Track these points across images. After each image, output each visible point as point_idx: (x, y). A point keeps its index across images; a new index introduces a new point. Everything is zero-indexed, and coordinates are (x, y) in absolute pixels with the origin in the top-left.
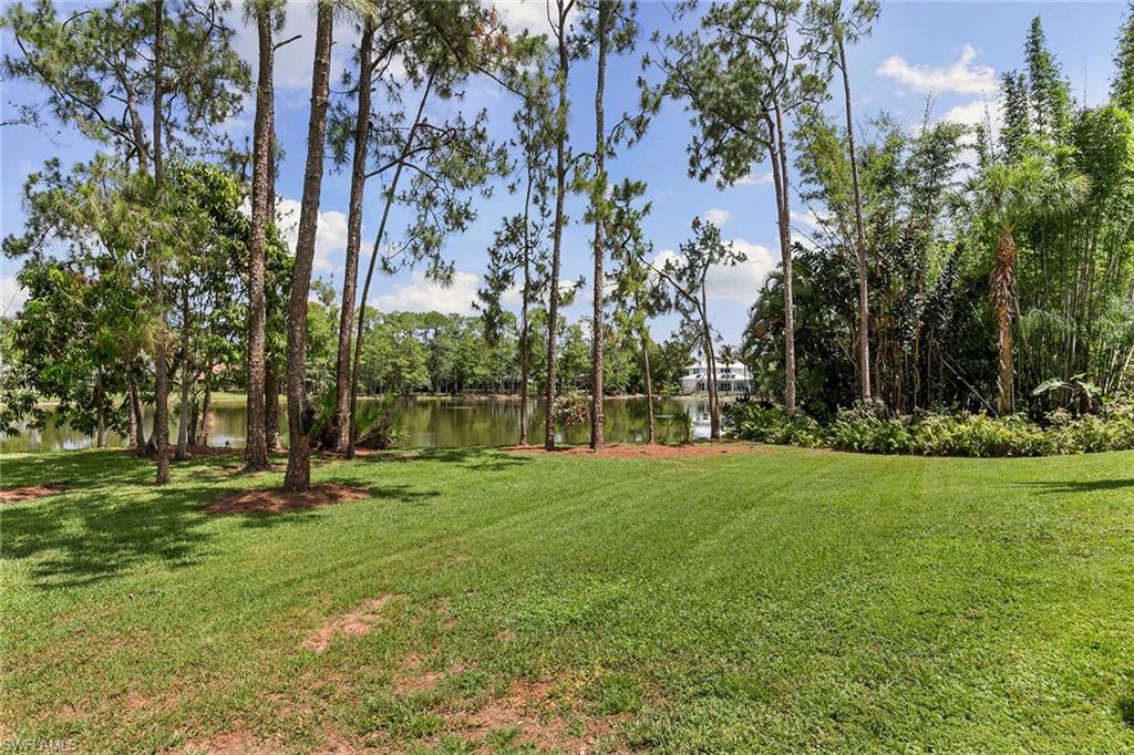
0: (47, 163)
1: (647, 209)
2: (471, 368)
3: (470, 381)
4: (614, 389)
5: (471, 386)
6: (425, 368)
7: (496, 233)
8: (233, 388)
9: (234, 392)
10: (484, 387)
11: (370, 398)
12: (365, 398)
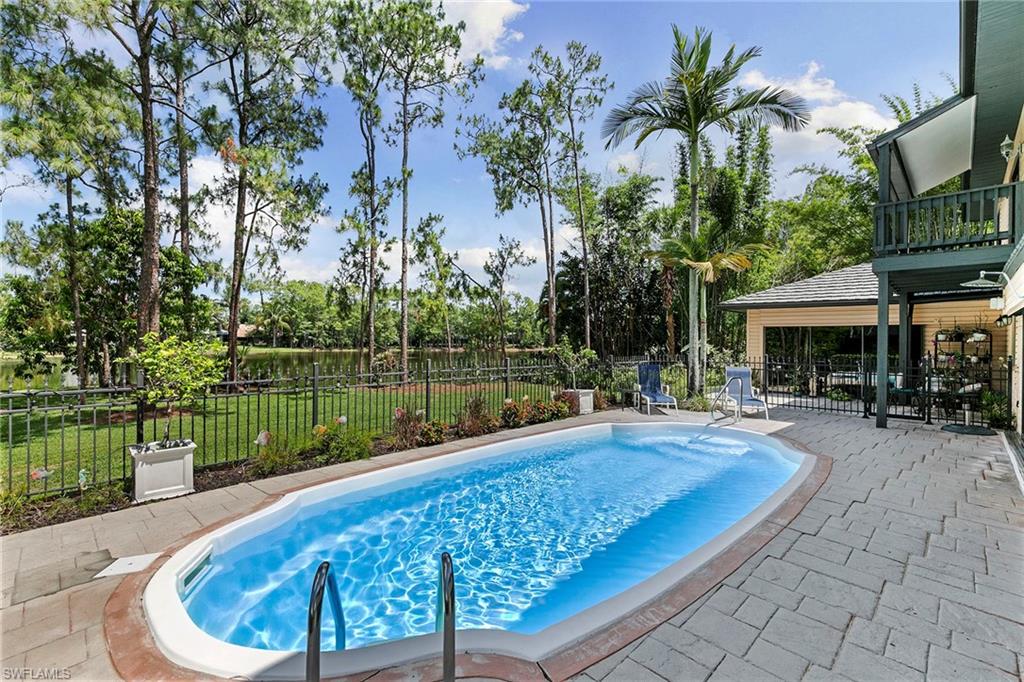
0: (51, 206)
1: (442, 232)
2: (428, 328)
3: (427, 338)
4: (533, 343)
5: (428, 342)
6: (394, 329)
7: (342, 249)
8: (260, 343)
9: (261, 346)
10: (435, 342)
11: (355, 350)
12: (352, 350)
